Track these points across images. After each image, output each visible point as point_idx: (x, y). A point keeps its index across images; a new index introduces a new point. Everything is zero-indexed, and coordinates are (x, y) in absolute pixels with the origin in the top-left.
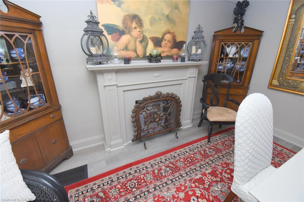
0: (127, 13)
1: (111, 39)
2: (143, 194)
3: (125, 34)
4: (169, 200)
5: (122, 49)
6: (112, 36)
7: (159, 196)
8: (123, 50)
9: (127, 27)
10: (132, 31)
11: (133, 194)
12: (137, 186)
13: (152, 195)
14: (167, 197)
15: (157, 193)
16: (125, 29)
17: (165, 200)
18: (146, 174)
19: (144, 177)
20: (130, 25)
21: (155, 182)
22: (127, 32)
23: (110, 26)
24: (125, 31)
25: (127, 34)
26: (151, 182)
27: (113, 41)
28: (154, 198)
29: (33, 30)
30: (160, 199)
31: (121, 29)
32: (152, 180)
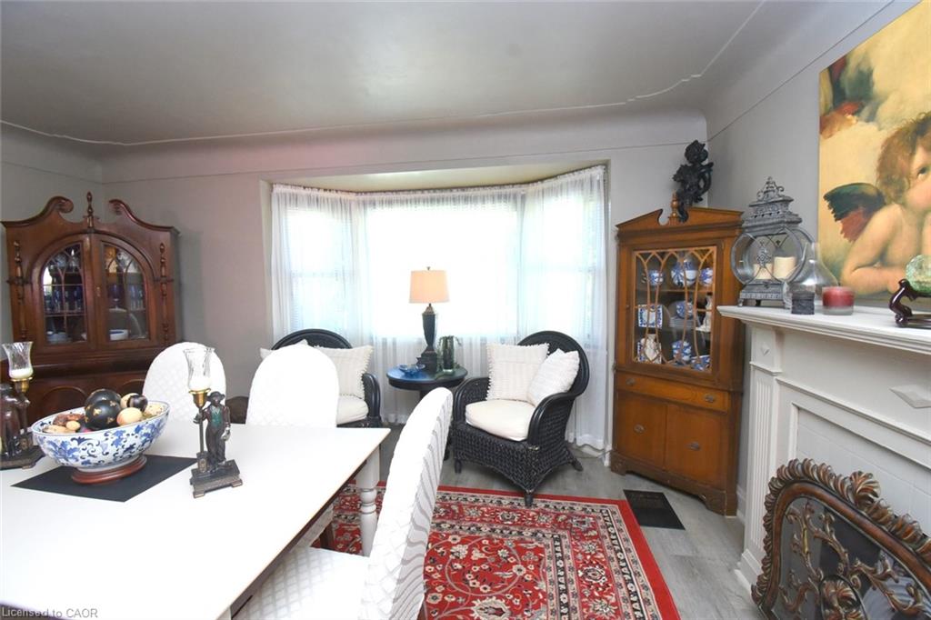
0: (894, 128)
1: (842, 233)
2: (563, 582)
3: (885, 204)
4: (526, 613)
5: (868, 263)
6: (844, 224)
7: (546, 603)
8: (871, 265)
9: (893, 177)
10: (909, 188)
11: (571, 569)
12: (587, 579)
13: (553, 592)
14: (532, 615)
15: (553, 604)
16: (884, 188)
17: (530, 607)
18: (616, 608)
19: (608, 601)
20: (905, 164)
21: (584, 614)
22: (892, 194)
23: (844, 191)
24: (884, 193)
25: (890, 204)
26: (584, 605)
27: (845, 237)
28: (544, 594)
29: (719, 238)
30: (536, 601)
31: (871, 192)
32: (591, 611)
